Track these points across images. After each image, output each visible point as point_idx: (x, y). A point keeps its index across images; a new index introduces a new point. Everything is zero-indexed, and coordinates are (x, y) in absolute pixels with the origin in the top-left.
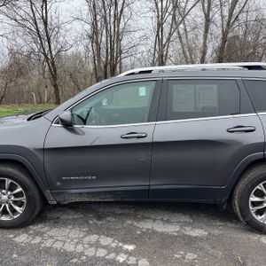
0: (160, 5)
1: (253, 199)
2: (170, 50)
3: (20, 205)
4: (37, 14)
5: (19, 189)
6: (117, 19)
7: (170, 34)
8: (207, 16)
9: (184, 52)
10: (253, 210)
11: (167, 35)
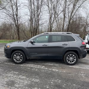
0: (51, 12)
1: (67, 58)
2: (53, 25)
3: (21, 59)
4: (14, 13)
5: (21, 56)
6: (38, 16)
7: (54, 21)
8: (64, 16)
9: (58, 26)
10: (67, 60)
11: (53, 21)
